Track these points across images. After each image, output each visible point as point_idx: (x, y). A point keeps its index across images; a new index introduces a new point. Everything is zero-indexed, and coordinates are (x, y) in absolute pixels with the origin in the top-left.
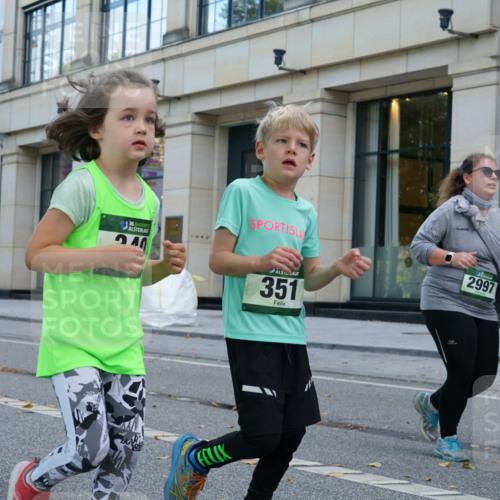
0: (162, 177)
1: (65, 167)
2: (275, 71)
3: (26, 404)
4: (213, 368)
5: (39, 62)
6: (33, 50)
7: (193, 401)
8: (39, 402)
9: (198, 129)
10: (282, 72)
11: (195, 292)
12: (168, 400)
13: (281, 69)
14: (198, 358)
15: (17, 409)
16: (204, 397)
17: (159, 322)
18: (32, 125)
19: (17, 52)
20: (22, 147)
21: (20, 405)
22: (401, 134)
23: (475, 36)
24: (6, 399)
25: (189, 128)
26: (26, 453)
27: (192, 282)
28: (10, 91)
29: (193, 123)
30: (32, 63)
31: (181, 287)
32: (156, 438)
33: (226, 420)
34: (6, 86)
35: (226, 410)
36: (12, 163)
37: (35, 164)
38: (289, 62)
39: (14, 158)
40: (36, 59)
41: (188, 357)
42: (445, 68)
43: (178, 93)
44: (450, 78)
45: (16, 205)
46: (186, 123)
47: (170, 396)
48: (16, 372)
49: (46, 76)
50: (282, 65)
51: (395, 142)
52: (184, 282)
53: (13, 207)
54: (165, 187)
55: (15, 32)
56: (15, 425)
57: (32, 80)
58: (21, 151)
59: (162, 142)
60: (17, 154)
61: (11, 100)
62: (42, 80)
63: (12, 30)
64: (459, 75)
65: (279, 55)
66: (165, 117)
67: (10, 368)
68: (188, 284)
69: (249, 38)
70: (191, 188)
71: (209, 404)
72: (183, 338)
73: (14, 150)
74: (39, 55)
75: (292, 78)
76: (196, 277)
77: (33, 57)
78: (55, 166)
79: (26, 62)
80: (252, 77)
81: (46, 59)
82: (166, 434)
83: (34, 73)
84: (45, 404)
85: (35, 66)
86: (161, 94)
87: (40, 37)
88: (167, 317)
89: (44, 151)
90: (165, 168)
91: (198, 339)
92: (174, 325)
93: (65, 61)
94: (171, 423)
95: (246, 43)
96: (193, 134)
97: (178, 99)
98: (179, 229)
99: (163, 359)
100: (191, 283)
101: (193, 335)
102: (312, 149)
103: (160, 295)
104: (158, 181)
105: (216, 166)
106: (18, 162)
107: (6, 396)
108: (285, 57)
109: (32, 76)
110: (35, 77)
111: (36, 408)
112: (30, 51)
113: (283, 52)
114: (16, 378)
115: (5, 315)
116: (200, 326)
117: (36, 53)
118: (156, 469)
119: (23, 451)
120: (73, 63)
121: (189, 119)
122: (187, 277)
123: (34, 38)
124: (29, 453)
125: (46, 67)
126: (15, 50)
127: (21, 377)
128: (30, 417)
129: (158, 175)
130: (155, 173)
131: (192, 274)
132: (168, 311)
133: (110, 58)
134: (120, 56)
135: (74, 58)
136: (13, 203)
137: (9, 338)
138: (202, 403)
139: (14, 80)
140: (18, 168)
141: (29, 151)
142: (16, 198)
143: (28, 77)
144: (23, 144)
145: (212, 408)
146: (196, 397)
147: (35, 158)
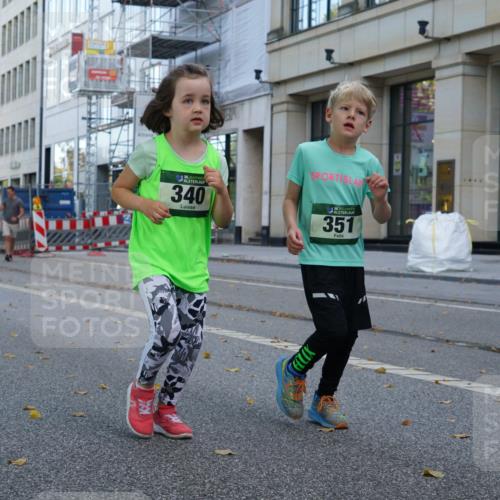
0: (432, 121)
4: (490, 313)
5: (306, 10)
7: (471, 346)
9: (469, 70)
11: (469, 236)
12: (445, 345)
14: (474, 303)
16: (482, 343)
17: (432, 267)
18: (302, 73)
19: (285, 1)
20: (291, 95)
24: (286, 344)
25: (459, 70)
27: (466, 226)
28: (279, 40)
29: (464, 63)
30: (300, 10)
31: (455, 231)
32: (437, 382)
34: (275, 35)
36: (283, 111)
37: (305, 113)
39: (284, 107)
40: (303, 7)
41: (465, 302)
43: (448, 34)
45: (287, 153)
46: (457, 64)
47: (448, 341)
48: (294, 317)
49: (314, 24)
52: (457, 227)
53: (284, 156)
54: (436, 130)
57: (300, 28)
58: (289, 99)
59: (431, 85)
60: (287, 102)
61: (280, 49)
62: (310, 27)
66: (435, 58)
67: (287, 313)
68: (462, 229)
70: (463, 130)
71: (488, 349)
72: (457, 283)
73: (284, 98)
74: (306, 2)
76: (469, 221)
77: (301, 5)
79: (294, 10)
81: (314, 6)
82: (447, 378)
83: (302, 21)
85: (303, 13)
86: (430, 35)
88: (441, 263)
89: (314, 99)
90: (436, 111)
91: (474, 285)
92: (449, 271)
93: (332, 8)
94: (451, 368)
96: (464, 75)
97: (448, 39)
98: (451, 173)
99: (438, 304)
100: (464, 227)
101: (468, 280)
102: (369, 117)
103: (433, 240)
104: (428, 125)
105: (489, 107)
106: (288, 111)
107: (286, 341)
109: (300, 24)
110: (304, 25)
114: (294, 323)
115: (279, 262)
116: (475, 271)
117: (303, 1)
118: (439, 413)
120: (340, 8)
121: (460, 60)
122: (461, 222)
125: (314, 15)
127: (297, 321)
129: (428, 119)
130: (425, 117)
131: (466, 218)
132: (442, 257)
135: (340, 4)
136: (284, 151)
137: (284, 284)
138: (481, 348)
139: (282, 29)
140: (288, 116)
141: (299, 99)
142: (287, 146)
143: (297, 26)
144: (291, 92)
145: (491, 353)
146: (474, 341)
147: (305, 106)
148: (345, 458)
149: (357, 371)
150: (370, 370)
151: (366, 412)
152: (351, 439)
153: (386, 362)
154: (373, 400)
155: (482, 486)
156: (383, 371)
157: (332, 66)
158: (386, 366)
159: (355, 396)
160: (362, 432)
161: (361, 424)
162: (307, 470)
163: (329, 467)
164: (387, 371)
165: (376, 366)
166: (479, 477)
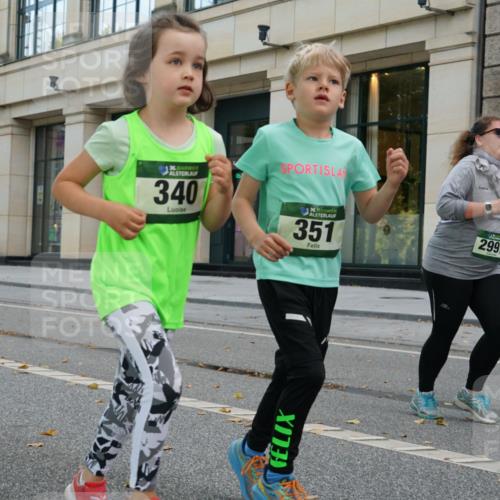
1: (58, 138)
2: (259, 46)
3: (21, 365)
4: (200, 331)
5: (31, 37)
6: (27, 25)
8: (34, 364)
10: (267, 47)
13: (265, 44)
15: (13, 370)
16: (191, 359)
19: (11, 27)
20: (16, 119)
21: (15, 366)
22: (380, 108)
23: (451, 13)
24: (3, 361)
26: (22, 411)
28: (5, 65)
30: (26, 37)
33: (212, 380)
34: (0, 60)
35: (212, 371)
36: (7, 134)
37: (29, 135)
38: (273, 37)
39: (9, 130)
40: (29, 34)
42: (423, 43)
44: (428, 53)
45: (11, 175)
48: (12, 334)
49: (39, 51)
50: (266, 41)
51: (374, 115)
53: (8, 177)
55: (9, 8)
56: (11, 385)
57: (26, 54)
58: (14, 123)
60: (12, 126)
61: (5, 74)
62: (35, 54)
63: (6, 5)
64: (436, 51)
65: (264, 30)
67: (6, 331)
69: (235, 14)
71: (195, 364)
73: (9, 122)
74: (32, 30)
75: (276, 53)
77: (26, 32)
78: (49, 138)
79: (20, 37)
80: (238, 52)
81: (39, 34)
83: (27, 47)
84: (40, 365)
85: (29, 41)
87: (33, 13)
89: (37, 123)
93: (57, 36)
95: (232, 18)
102: (343, 86)
106: (12, 134)
107: (3, 358)
108: (269, 33)
109: (26, 50)
110: (29, 52)
111: (30, 369)
112: (23, 27)
113: (267, 28)
114: (12, 340)
117: (29, 28)
119: (19, 410)
120: (65, 37)
123: (27, 14)
124: (25, 412)
125: (39, 43)
126: (9, 25)
127: (17, 339)
128: (26, 377)
133: (100, 33)
134: (110, 32)
135: (65, 34)
136: (8, 172)
137: (5, 302)
138: (189, 364)
139: (7, 54)
140: (12, 139)
141: (23, 122)
142: (11, 168)
143: (22, 52)
144: (17, 116)
145: (199, 369)
146: (184, 358)
147: (30, 130)
148: (52, 472)
149: (70, 387)
150: (83, 386)
151: (76, 427)
152: (60, 454)
153: (99, 378)
154: (84, 415)
155: (180, 494)
156: (94, 387)
157: (56, 92)
158: (99, 382)
159: (67, 411)
160: (70, 447)
161: (71, 439)
162: (14, 484)
163: (36, 481)
164: (100, 387)
165: (89, 382)
166: (177, 487)
